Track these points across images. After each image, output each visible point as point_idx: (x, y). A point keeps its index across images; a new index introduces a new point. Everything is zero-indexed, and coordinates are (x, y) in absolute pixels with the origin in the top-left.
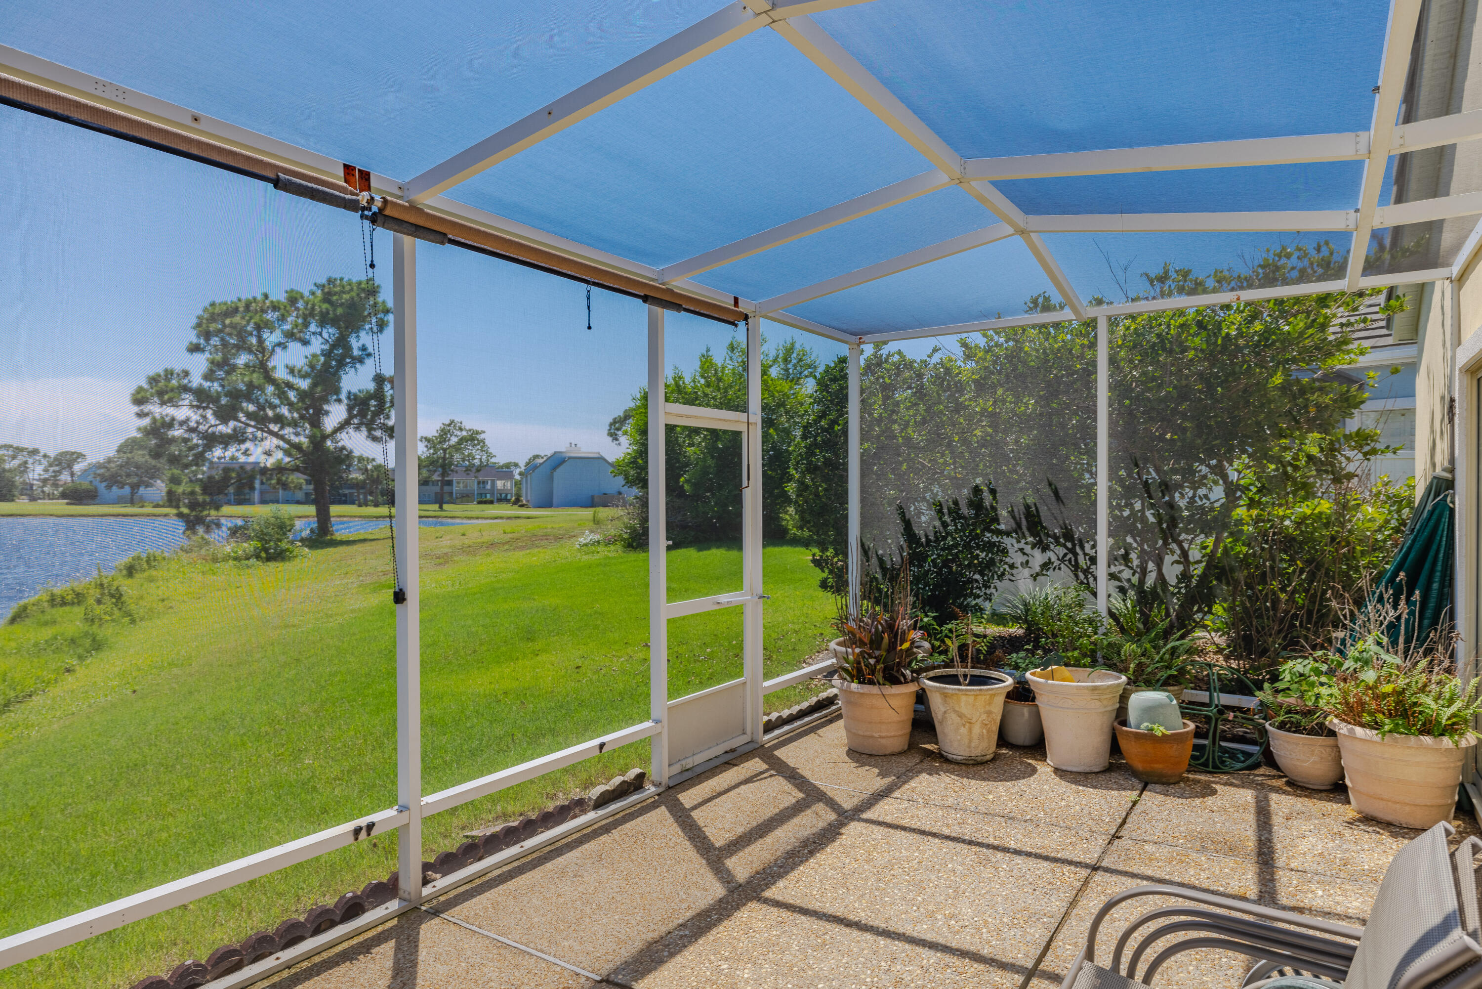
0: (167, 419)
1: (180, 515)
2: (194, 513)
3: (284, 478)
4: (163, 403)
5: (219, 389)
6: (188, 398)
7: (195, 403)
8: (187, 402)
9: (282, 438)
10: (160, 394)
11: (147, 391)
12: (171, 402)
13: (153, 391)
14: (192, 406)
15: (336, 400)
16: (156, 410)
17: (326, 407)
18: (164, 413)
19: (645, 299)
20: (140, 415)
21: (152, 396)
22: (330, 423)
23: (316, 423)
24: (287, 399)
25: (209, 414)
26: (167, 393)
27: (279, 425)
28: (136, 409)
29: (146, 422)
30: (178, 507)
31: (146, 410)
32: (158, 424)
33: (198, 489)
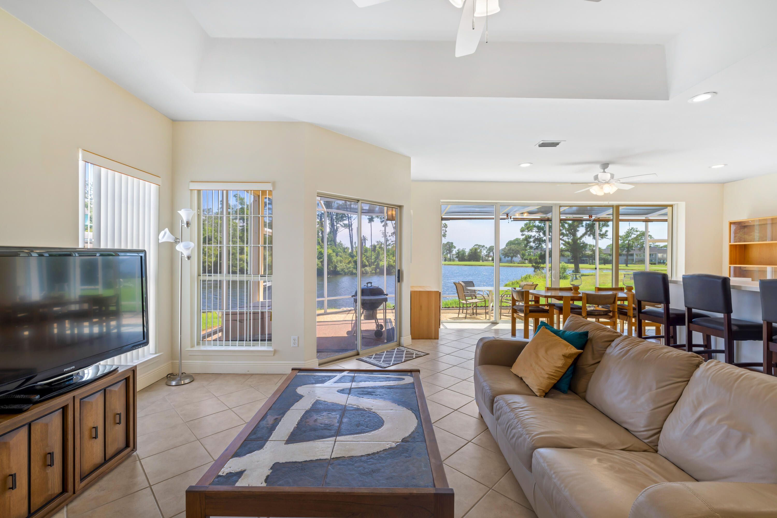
0: (530, 235)
1: (533, 266)
2: (536, 265)
3: (563, 253)
4: (529, 231)
5: (543, 226)
6: (535, 229)
7: (537, 230)
8: (534, 230)
9: (563, 240)
10: (528, 228)
11: (524, 228)
12: (531, 230)
13: (526, 228)
14: (536, 232)
15: (581, 226)
16: (526, 233)
17: (578, 229)
18: (528, 234)
19: (643, 221)
20: (523, 235)
21: (525, 229)
22: (579, 234)
23: (574, 235)
24: (565, 227)
25: (541, 234)
26: (529, 228)
27: (562, 236)
28: (521, 233)
29: (524, 237)
30: (532, 263)
31: (524, 234)
32: (527, 237)
33: (538, 258)
